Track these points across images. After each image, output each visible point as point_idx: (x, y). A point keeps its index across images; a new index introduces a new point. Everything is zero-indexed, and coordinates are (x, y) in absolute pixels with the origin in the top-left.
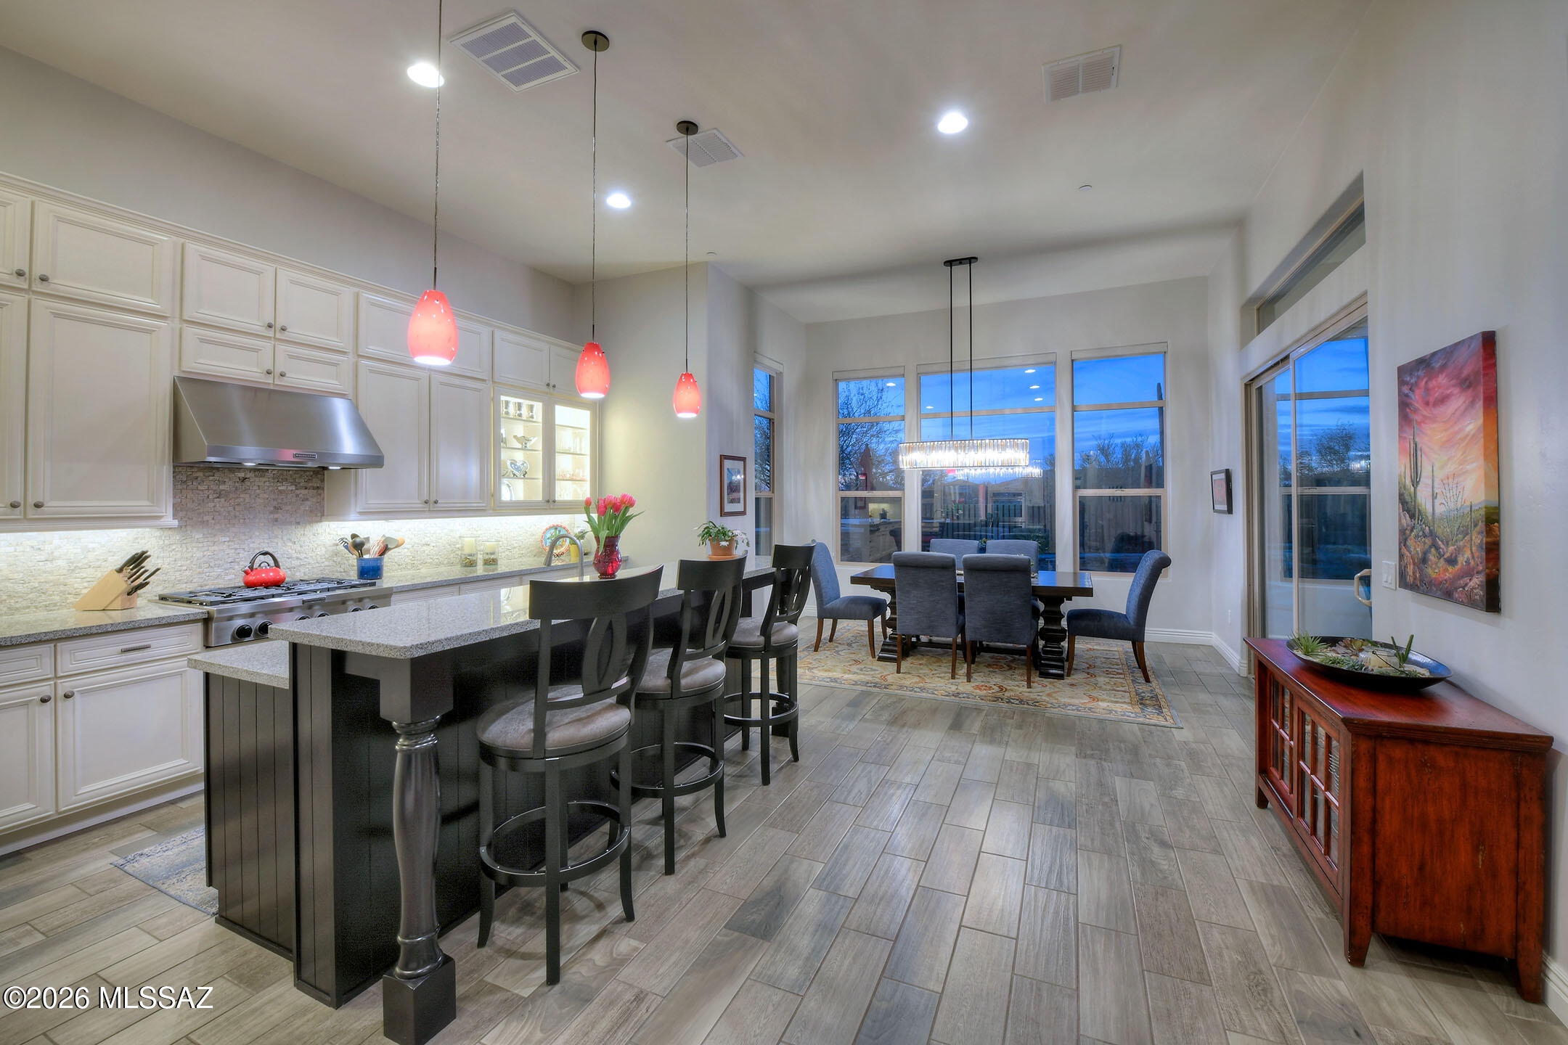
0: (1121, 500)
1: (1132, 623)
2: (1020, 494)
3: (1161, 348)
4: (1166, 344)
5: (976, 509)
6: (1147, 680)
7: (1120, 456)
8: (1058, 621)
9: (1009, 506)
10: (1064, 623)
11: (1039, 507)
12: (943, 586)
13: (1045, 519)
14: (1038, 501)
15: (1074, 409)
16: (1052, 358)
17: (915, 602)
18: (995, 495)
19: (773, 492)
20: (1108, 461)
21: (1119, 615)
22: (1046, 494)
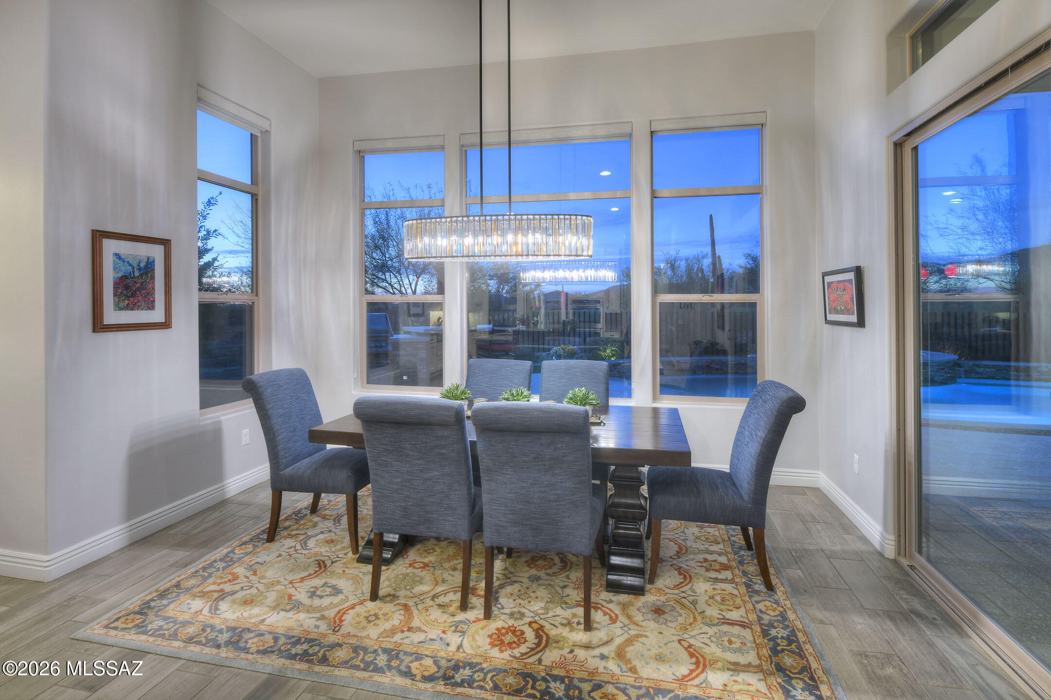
0: (691, 307)
1: (746, 497)
2: (599, 302)
3: (759, 119)
4: (765, 114)
5: (559, 314)
6: (770, 587)
7: (684, 269)
8: (634, 490)
9: (590, 312)
10: (644, 490)
11: (616, 314)
12: (442, 454)
13: (622, 325)
14: (615, 308)
15: (654, 196)
16: (627, 129)
17: (399, 480)
18: (575, 301)
19: (257, 295)
20: (675, 274)
21: (720, 474)
22: (623, 302)
